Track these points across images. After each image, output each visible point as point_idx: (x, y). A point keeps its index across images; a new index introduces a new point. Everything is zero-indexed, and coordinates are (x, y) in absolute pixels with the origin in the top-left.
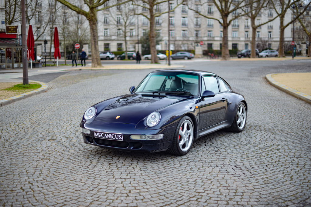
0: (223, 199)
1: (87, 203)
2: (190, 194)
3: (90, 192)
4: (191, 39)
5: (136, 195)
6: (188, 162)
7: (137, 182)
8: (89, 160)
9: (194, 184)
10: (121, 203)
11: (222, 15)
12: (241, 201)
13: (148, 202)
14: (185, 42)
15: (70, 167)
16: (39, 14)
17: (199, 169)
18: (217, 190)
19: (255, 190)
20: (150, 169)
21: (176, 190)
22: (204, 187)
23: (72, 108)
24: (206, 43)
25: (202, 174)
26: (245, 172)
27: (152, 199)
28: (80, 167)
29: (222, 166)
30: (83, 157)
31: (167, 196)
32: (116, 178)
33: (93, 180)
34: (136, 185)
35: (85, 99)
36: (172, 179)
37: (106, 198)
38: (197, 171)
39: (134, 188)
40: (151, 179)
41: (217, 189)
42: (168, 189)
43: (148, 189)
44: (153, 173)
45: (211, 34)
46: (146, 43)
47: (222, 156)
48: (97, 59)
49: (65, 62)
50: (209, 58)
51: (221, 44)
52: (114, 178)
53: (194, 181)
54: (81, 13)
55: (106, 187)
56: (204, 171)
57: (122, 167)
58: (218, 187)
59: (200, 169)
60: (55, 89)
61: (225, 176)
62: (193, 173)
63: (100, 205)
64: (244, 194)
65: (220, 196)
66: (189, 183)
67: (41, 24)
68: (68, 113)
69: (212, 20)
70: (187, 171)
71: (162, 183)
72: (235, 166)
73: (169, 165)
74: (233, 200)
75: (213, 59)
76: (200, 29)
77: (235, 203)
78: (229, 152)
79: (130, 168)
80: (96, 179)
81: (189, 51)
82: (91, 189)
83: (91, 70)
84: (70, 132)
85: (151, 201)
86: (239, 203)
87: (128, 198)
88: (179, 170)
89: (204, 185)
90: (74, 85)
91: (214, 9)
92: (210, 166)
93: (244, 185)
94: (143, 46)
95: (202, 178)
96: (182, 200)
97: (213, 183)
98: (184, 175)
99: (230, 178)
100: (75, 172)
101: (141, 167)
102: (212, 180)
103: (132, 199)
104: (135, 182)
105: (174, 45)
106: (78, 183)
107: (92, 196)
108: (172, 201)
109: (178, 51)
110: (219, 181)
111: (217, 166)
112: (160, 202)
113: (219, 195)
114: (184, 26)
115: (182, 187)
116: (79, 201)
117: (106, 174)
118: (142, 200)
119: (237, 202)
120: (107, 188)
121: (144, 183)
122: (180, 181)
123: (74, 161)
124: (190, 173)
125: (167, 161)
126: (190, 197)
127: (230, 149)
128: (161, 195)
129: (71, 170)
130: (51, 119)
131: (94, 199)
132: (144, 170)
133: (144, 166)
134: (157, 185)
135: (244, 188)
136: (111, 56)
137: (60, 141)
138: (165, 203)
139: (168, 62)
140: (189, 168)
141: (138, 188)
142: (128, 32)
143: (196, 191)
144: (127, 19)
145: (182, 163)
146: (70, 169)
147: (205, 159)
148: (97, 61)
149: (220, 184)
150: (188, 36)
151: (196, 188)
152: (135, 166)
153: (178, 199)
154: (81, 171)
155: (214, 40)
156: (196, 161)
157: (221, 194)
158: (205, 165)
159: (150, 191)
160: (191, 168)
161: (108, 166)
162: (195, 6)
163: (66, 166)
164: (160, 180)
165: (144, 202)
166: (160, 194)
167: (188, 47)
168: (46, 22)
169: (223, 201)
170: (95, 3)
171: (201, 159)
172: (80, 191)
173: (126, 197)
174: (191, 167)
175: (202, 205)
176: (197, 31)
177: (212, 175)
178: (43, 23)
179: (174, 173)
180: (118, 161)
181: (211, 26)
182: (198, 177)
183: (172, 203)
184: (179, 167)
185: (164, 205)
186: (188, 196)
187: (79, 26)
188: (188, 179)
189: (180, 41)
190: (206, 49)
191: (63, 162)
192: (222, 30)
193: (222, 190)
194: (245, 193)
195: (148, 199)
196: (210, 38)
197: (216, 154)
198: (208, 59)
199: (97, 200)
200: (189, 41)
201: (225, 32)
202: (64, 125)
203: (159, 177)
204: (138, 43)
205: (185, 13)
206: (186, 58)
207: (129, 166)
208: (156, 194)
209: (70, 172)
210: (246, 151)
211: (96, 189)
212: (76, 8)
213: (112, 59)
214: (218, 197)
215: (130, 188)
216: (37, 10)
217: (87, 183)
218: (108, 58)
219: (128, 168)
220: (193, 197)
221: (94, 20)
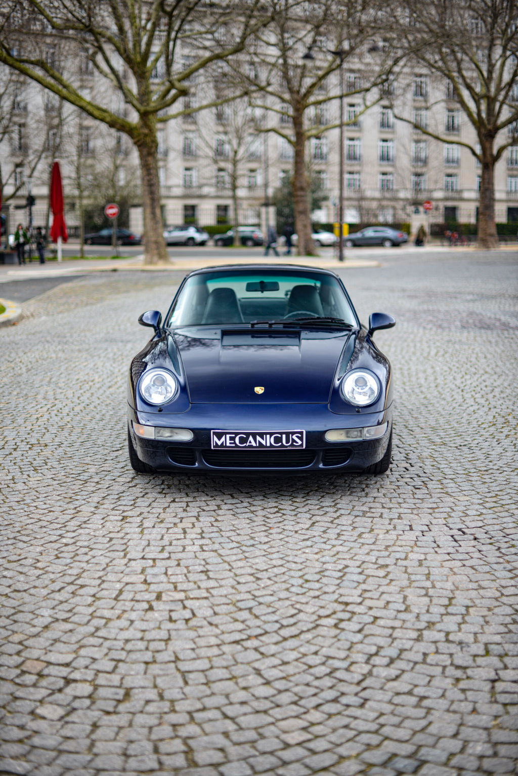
0: (408, 625)
1: (34, 626)
2: (322, 607)
3: (52, 595)
4: (402, 195)
5: (173, 608)
6: (335, 515)
7: (185, 571)
8: (73, 507)
9: (338, 579)
10: (127, 629)
11: (479, 134)
12: (460, 630)
13: (201, 627)
14: (385, 203)
15: (17, 524)
16: (20, 132)
17: (360, 536)
18: (398, 596)
19: (504, 599)
20: (229, 534)
21: (283, 595)
22: (364, 587)
23: (67, 368)
24: (441, 205)
25: (366, 548)
26: (483, 548)
27: (215, 620)
28: (44, 524)
29: (426, 528)
30: (59, 498)
31: (256, 611)
32: (131, 557)
33: (69, 561)
34: (181, 578)
35: (104, 345)
36: (280, 562)
37: (91, 615)
38: (355, 541)
39: (171, 586)
40: (225, 562)
41: (399, 593)
42: (264, 592)
43: (211, 591)
44: (235, 545)
45: (452, 183)
46: (288, 206)
47: (431, 500)
48: (156, 243)
49: (82, 251)
50: (446, 243)
51: (477, 209)
52: (125, 556)
53: (340, 571)
54: (118, 126)
55: (99, 581)
56: (374, 543)
57: (154, 527)
58: (402, 589)
59: (364, 536)
60: (40, 317)
61: (428, 557)
62: (340, 548)
63: (69, 634)
64: (471, 610)
65: (403, 616)
66: (324, 576)
67: (26, 155)
68: (53, 380)
69: (455, 146)
70: (325, 543)
71: (252, 575)
72: (460, 530)
73: (280, 525)
74: (438, 626)
75: (456, 245)
76: (424, 170)
77: (441, 636)
78: (449, 490)
79: (176, 530)
80: (77, 558)
81: (396, 226)
82: (57, 586)
83: (143, 271)
84: (44, 431)
85: (211, 624)
86: (451, 637)
87: (150, 615)
88: (306, 537)
89: (364, 582)
90: (89, 308)
91: (461, 118)
92: (391, 527)
93: (475, 585)
94: (279, 213)
95: (364, 562)
96: (295, 624)
97: (390, 577)
98: (316, 553)
99: (439, 564)
100: (28, 539)
101: (204, 529)
102: (388, 569)
103: (161, 619)
104: (178, 570)
105: (360, 209)
106: (25, 570)
107: (53, 608)
108: (268, 627)
109: (369, 225)
110: (409, 570)
111: (411, 529)
112: (233, 629)
113: (401, 611)
114: (385, 163)
115: (305, 585)
116: (15, 621)
117: (108, 545)
118: (187, 621)
119: (448, 634)
120: (99, 585)
121: (202, 572)
122: (300, 570)
123: (31, 509)
124: (334, 546)
125: (277, 512)
126: (320, 617)
127: (456, 483)
128: (241, 610)
129: (19, 532)
130: (6, 394)
131: (57, 616)
132: (213, 535)
133: (212, 525)
134: (237, 578)
135: (473, 594)
136: (199, 237)
137: (11, 454)
138: (248, 632)
139: (337, 253)
140: (332, 533)
141: (184, 586)
142: (244, 175)
143: (340, 600)
144: (239, 144)
145: (318, 518)
146: (17, 529)
147: (383, 507)
148: (158, 248)
149: (409, 579)
150: (395, 187)
151: (341, 591)
152: (191, 526)
153: (285, 622)
154: (42, 535)
155: (462, 199)
156: (358, 513)
157: (407, 610)
158: (377, 526)
159: (213, 596)
160: (339, 534)
161: (119, 524)
162: (414, 112)
163: (6, 523)
164: (249, 564)
165: (190, 629)
166: (239, 604)
167: (394, 215)
168: (36, 151)
169: (409, 631)
170: (154, 102)
171: (371, 508)
172: (25, 591)
173: (147, 610)
174: (338, 531)
175: (347, 640)
176: (418, 175)
177: (393, 554)
178: (30, 152)
179: (290, 546)
180: (149, 509)
181: (453, 161)
182: (352, 559)
183: (266, 633)
184: (307, 529)
185: (244, 637)
186: (313, 613)
187: (118, 162)
188: (324, 563)
189: (373, 199)
190: (440, 220)
191: (4, 509)
192: (480, 172)
193: (411, 599)
194: (474, 609)
195: (205, 618)
196: (450, 194)
197: (414, 494)
198: (443, 246)
199: (65, 620)
200: (396, 199)
201: (486, 176)
202: (33, 411)
203: (246, 558)
204: (266, 205)
205: (386, 129)
206: (388, 244)
207: (175, 524)
208: (228, 604)
209: (15, 538)
210: (498, 489)
211: (71, 588)
212: (105, 115)
213: (202, 244)
214: (396, 618)
215: (159, 588)
216: (16, 119)
217: (49, 569)
218: (190, 242)
219: (170, 531)
220: (328, 616)
221: (150, 144)
